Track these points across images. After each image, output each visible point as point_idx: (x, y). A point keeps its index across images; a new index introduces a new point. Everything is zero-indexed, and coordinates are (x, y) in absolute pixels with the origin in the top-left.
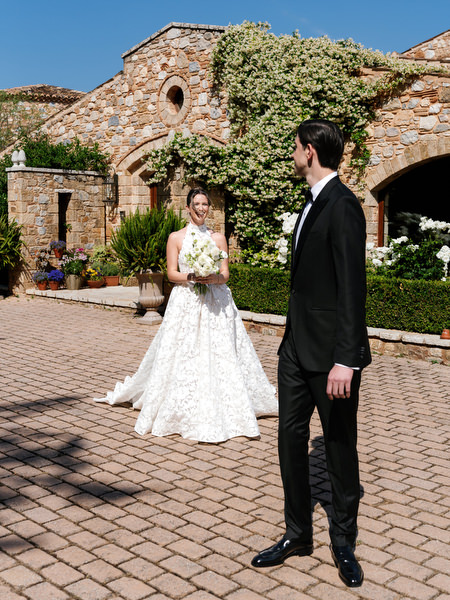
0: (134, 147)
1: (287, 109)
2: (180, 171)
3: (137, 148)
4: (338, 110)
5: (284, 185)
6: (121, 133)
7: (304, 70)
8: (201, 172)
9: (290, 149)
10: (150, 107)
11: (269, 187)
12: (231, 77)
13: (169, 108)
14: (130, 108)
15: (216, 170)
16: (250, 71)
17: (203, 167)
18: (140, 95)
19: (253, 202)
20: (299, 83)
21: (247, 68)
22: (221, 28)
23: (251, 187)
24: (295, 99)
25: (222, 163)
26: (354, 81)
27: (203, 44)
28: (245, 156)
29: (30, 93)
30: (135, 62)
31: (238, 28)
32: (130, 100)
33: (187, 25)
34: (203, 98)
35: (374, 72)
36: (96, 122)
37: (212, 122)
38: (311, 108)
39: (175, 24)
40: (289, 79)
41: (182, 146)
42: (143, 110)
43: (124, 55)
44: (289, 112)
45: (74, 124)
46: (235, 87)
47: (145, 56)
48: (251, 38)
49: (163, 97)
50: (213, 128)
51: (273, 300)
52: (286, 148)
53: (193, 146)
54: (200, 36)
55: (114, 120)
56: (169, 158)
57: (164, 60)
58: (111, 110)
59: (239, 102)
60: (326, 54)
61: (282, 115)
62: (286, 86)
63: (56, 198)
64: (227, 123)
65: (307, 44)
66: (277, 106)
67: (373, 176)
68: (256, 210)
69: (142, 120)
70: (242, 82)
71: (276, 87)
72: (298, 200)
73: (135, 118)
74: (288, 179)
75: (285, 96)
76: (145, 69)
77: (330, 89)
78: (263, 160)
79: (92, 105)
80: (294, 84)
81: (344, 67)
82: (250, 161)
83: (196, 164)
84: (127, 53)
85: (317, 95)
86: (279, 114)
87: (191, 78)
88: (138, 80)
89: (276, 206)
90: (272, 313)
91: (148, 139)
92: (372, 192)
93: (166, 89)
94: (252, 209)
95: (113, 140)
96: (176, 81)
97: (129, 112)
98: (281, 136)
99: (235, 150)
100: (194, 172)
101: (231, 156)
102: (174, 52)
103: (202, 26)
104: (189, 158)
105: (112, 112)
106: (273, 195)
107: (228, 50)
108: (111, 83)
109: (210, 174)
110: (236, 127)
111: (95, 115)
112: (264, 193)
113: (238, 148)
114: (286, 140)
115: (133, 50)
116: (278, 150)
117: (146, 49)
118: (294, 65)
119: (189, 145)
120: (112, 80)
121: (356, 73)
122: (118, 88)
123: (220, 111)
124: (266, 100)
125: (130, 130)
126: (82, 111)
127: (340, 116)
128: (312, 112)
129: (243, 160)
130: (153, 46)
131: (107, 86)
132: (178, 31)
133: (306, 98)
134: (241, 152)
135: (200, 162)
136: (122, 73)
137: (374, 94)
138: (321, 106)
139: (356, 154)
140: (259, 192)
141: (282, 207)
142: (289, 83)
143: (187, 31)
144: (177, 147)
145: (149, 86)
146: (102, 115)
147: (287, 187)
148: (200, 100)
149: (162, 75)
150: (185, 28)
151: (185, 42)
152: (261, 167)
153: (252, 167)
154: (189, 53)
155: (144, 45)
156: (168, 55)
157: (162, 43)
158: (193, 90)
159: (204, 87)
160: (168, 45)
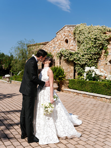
1: (88, 42)
2: (63, 57)
4: (100, 42)
5: (87, 60)
6: (56, 50)
7: (92, 33)
8: (67, 57)
9: (88, 52)
10: (61, 44)
11: (83, 61)
12: (77, 36)
13: (65, 44)
14: (58, 44)
15: (71, 57)
16: (81, 34)
17: (67, 56)
18: (59, 41)
19: (80, 64)
20: (91, 36)
21: (80, 34)
22: (76, 25)
23: (79, 61)
24: (90, 40)
25: (72, 56)
26: (104, 35)
27: (72, 29)
28: (78, 54)
29: (44, 43)
30: (58, 34)
31: (79, 25)
32: (57, 43)
33: (69, 25)
34: (72, 41)
35: (109, 33)
36: (51, 48)
38: (94, 42)
39: (66, 25)
40: (89, 35)
41: (63, 52)
42: (60, 45)
43: (56, 33)
44: (89, 43)
45: (47, 49)
46: (78, 38)
47: (60, 33)
48: (81, 27)
49: (64, 41)
50: (74, 48)
51: (82, 88)
52: (87, 52)
53: (65, 52)
54: (71, 27)
55: (54, 47)
56: (60, 55)
57: (64, 33)
58: (54, 45)
59: (79, 42)
60: (98, 29)
61: (87, 44)
62: (88, 37)
63: (41, 65)
64: (77, 47)
65: (94, 27)
66: (86, 42)
67: (109, 58)
68: (81, 66)
69: (60, 47)
70: (79, 37)
71: (86, 37)
72: (91, 64)
73: (58, 47)
74: (88, 59)
75: (88, 39)
76: (60, 36)
77: (98, 37)
78: (82, 54)
79: (50, 44)
80: (90, 36)
81: (102, 32)
82: (79, 55)
83: (66, 56)
84: (57, 32)
85: (95, 39)
86: (86, 44)
87: (70, 37)
88: (59, 38)
89: (85, 65)
90: (82, 91)
92: (109, 62)
93: (65, 40)
94: (80, 66)
95: (54, 52)
96: (66, 38)
97: (57, 45)
98: (86, 49)
99: (76, 52)
100: (65, 58)
101: (75, 54)
102: (66, 32)
103: (72, 25)
104: (64, 54)
105: (54, 46)
106: (84, 63)
107: (76, 30)
109: (70, 58)
110: (78, 47)
111: (51, 46)
112: (82, 62)
113: (77, 52)
114: (87, 50)
115: (58, 32)
116: (85, 52)
117: (61, 31)
118: (90, 32)
119: (64, 51)
120: (54, 38)
121: (105, 33)
122: (55, 40)
123: (75, 44)
124: (84, 41)
125: (57, 49)
126: (48, 46)
127: (101, 43)
128: (94, 43)
129: (78, 55)
131: (53, 40)
132: (67, 27)
133: (92, 40)
134: (77, 53)
135: (67, 55)
136: (56, 37)
137: (109, 38)
138: (96, 41)
139: (105, 52)
140: (81, 62)
141: (87, 66)
142: (88, 36)
143: (69, 27)
144: (62, 52)
145: (61, 39)
146: (52, 46)
147: (88, 61)
148: (71, 42)
149: (64, 37)
151: (68, 29)
152: (81, 56)
153: (79, 56)
154: (69, 32)
155: (60, 30)
156: (65, 32)
157: (63, 30)
158: (70, 40)
159: (72, 39)
160: (65, 30)
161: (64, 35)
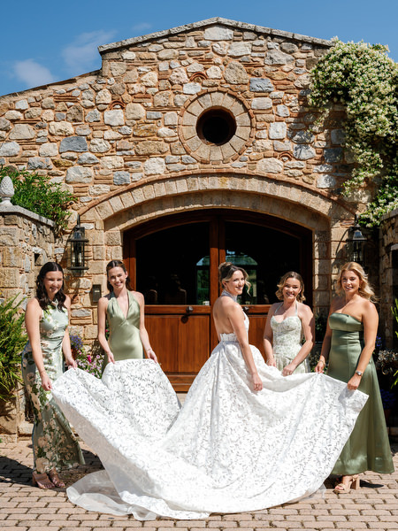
0: (124, 188)
3: (131, 190)
6: (90, 164)
14: (116, 128)
18: (138, 110)
27: (281, 56)
30: (128, 61)
32: (114, 116)
34: (280, 130)
36: (26, 142)
37: (295, 163)
39: (222, 20)
42: (146, 134)
47: (153, 56)
49: (191, 120)
50: (298, 172)
54: (270, 42)
55: (75, 143)
57: (197, 67)
58: (68, 127)
64: (326, 167)
69: (144, 149)
73: (127, 144)
79: (17, 115)
84: (114, 45)
87: (255, 100)
88: (137, 88)
91: (157, 177)
93: (198, 109)
95: (70, 174)
96: (220, 101)
97: (112, 134)
102: (218, 60)
103: (278, 32)
108: (70, 87)
115: (126, 43)
120: (72, 81)
122: (85, 95)
123: (312, 150)
125: (114, 161)
130: (174, 45)
131: (60, 89)
132: (229, 33)
143: (247, 35)
145: (160, 100)
146: (42, 133)
148: (272, 132)
149: (193, 88)
150: (242, 30)
154: (247, 65)
155: (153, 40)
156: (208, 62)
157: (190, 42)
158: (259, 117)
159: (282, 114)
160: (205, 48)
161: (198, 77)
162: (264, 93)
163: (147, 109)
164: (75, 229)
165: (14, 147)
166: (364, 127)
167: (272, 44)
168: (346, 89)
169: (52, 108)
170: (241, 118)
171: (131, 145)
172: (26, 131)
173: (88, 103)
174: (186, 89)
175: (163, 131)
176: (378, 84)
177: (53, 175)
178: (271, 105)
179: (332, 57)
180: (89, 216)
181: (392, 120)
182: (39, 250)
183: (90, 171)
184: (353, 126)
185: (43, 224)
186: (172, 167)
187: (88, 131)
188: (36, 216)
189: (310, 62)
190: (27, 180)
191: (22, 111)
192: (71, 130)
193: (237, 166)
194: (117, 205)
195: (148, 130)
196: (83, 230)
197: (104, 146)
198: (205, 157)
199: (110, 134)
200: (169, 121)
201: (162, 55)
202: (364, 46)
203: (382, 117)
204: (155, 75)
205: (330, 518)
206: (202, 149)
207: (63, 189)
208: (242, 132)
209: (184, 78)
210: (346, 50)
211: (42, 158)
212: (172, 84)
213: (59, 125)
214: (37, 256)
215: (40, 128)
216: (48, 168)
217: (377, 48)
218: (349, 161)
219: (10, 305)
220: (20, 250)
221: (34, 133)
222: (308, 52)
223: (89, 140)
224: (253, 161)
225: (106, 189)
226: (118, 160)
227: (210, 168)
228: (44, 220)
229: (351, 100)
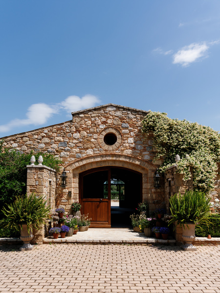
0: (80, 159)
6: (69, 151)
14: (77, 139)
18: (84, 133)
27: (131, 116)
30: (81, 117)
32: (77, 135)
34: (131, 140)
36: (47, 143)
37: (137, 151)
45: (27, 143)
47: (90, 116)
49: (102, 137)
50: (138, 154)
55: (63, 143)
57: (104, 119)
58: (60, 139)
64: (147, 153)
69: (86, 146)
73: (80, 145)
79: (44, 134)
87: (123, 130)
88: (84, 126)
91: (91, 155)
93: (104, 133)
95: (62, 154)
96: (112, 131)
102: (111, 117)
103: (131, 108)
108: (62, 126)
117: (90, 113)
120: (63, 124)
122: (67, 128)
123: (142, 147)
126: (35, 137)
130: (96, 112)
131: (58, 126)
132: (115, 109)
136: (71, 121)
143: (121, 109)
145: (92, 130)
148: (129, 141)
149: (102, 127)
150: (119, 108)
154: (121, 119)
156: (107, 118)
157: (102, 111)
158: (124, 136)
159: (132, 135)
160: (107, 113)
161: (104, 123)
162: (126, 128)
163: (87, 133)
164: (63, 173)
165: (43, 145)
166: (160, 140)
167: (129, 112)
168: (153, 127)
169: (56, 133)
170: (118, 136)
171: (82, 145)
172: (47, 140)
173: (68, 131)
174: (100, 127)
175: (92, 140)
176: (164, 125)
177: (56, 155)
178: (128, 132)
179: (149, 117)
180: (68, 168)
181: (169, 137)
182: (51, 180)
183: (68, 153)
184: (155, 139)
185: (52, 171)
186: (95, 152)
187: (68, 140)
188: (50, 168)
189: (141, 118)
190: (47, 157)
191: (46, 133)
192: (62, 140)
193: (117, 152)
194: (77, 165)
195: (87, 140)
196: (65, 173)
197: (73, 145)
198: (107, 149)
199: (75, 141)
200: (95, 137)
201: (92, 115)
202: (159, 113)
203: (165, 136)
204: (90, 122)
205: (147, 270)
206: (105, 146)
207: (59, 159)
208: (119, 141)
209: (100, 123)
210: (153, 114)
211: (52, 149)
212: (96, 125)
213: (58, 138)
214: (50, 182)
215: (52, 139)
216: (54, 152)
217: (163, 114)
218: (154, 151)
219: (41, 198)
220: (44, 180)
221: (50, 141)
222: (140, 115)
223: (68, 143)
224: (122, 151)
225: (73, 159)
226: (77, 150)
227: (108, 153)
228: (52, 169)
229: (155, 131)
